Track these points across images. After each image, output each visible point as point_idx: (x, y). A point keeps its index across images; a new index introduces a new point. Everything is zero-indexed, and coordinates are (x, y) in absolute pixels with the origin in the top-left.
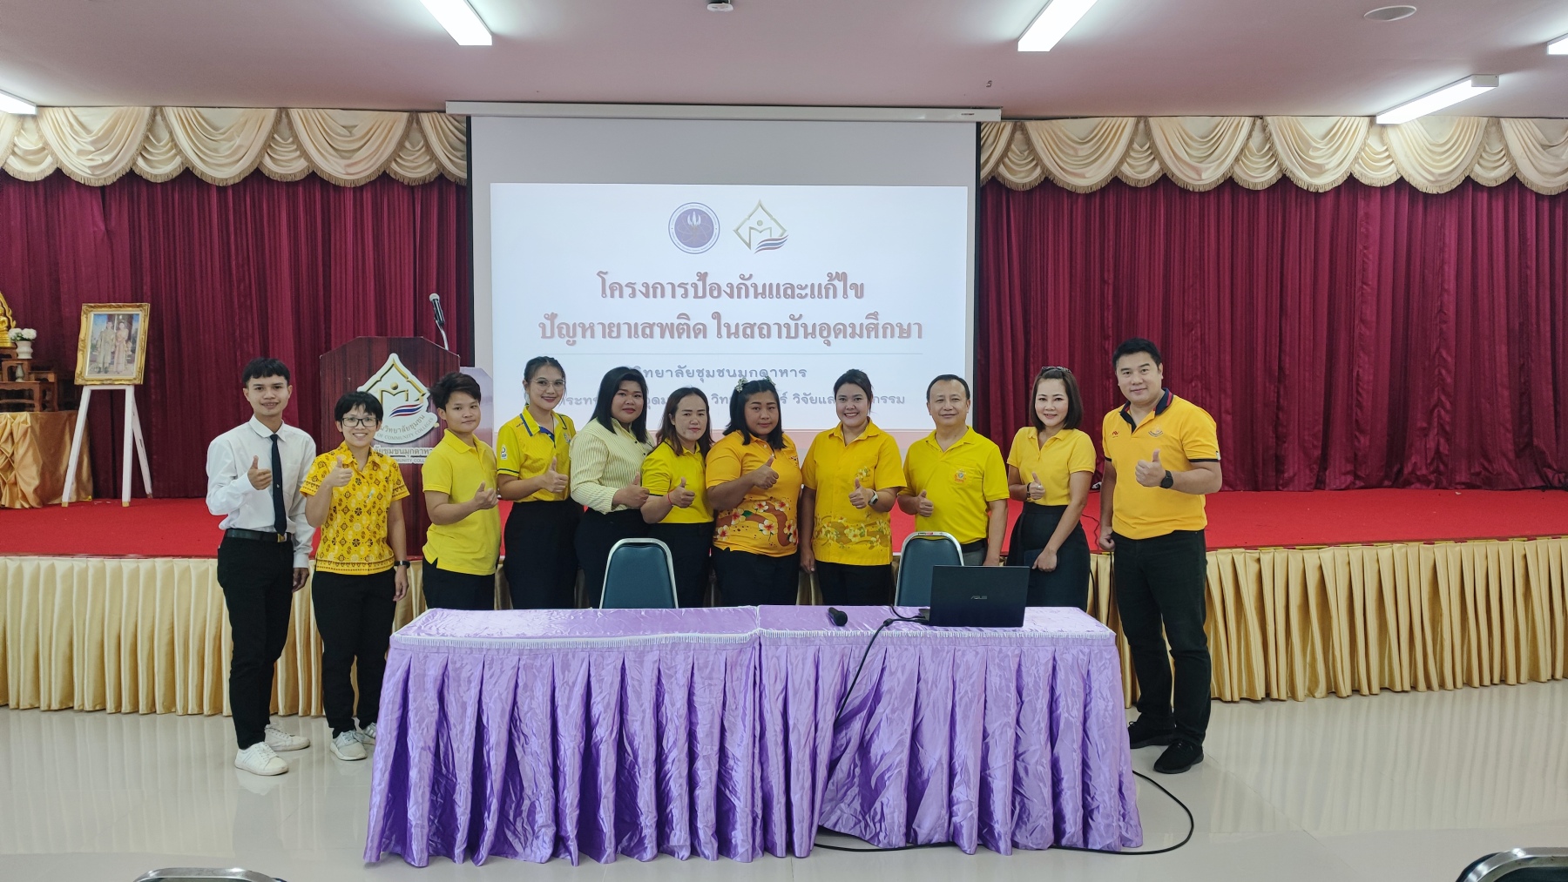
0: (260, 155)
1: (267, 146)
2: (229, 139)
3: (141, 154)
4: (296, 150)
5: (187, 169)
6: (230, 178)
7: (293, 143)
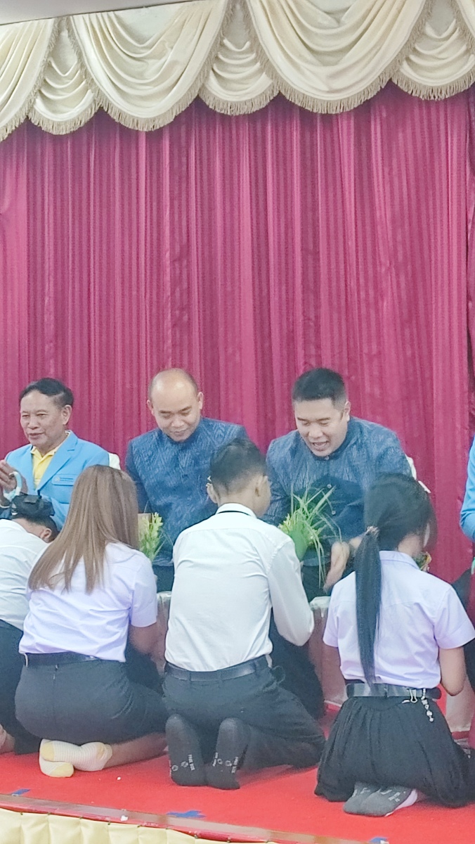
0: (203, 75)
1: (214, 59)
2: (160, 55)
4: (254, 61)
5: (101, 108)
6: (159, 117)
7: (250, 50)
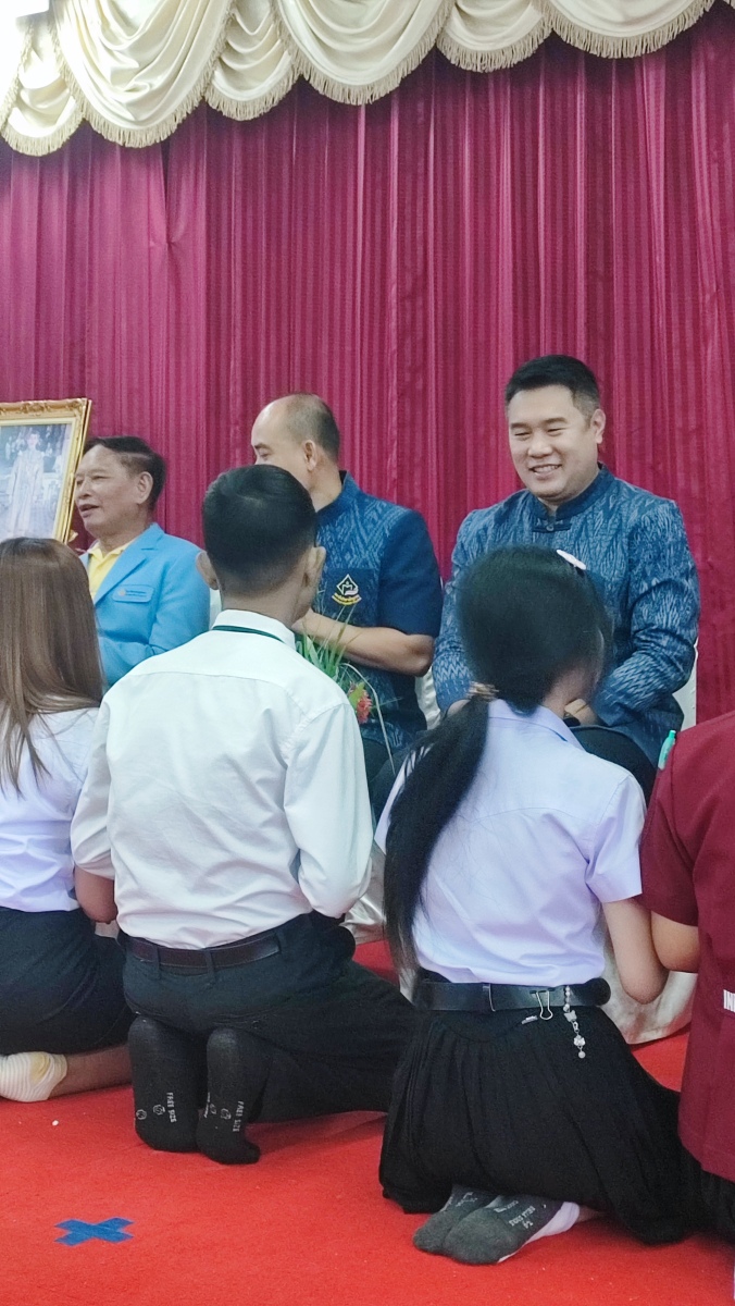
0: (442, 15)
3: (220, 59)
5: (301, 77)
